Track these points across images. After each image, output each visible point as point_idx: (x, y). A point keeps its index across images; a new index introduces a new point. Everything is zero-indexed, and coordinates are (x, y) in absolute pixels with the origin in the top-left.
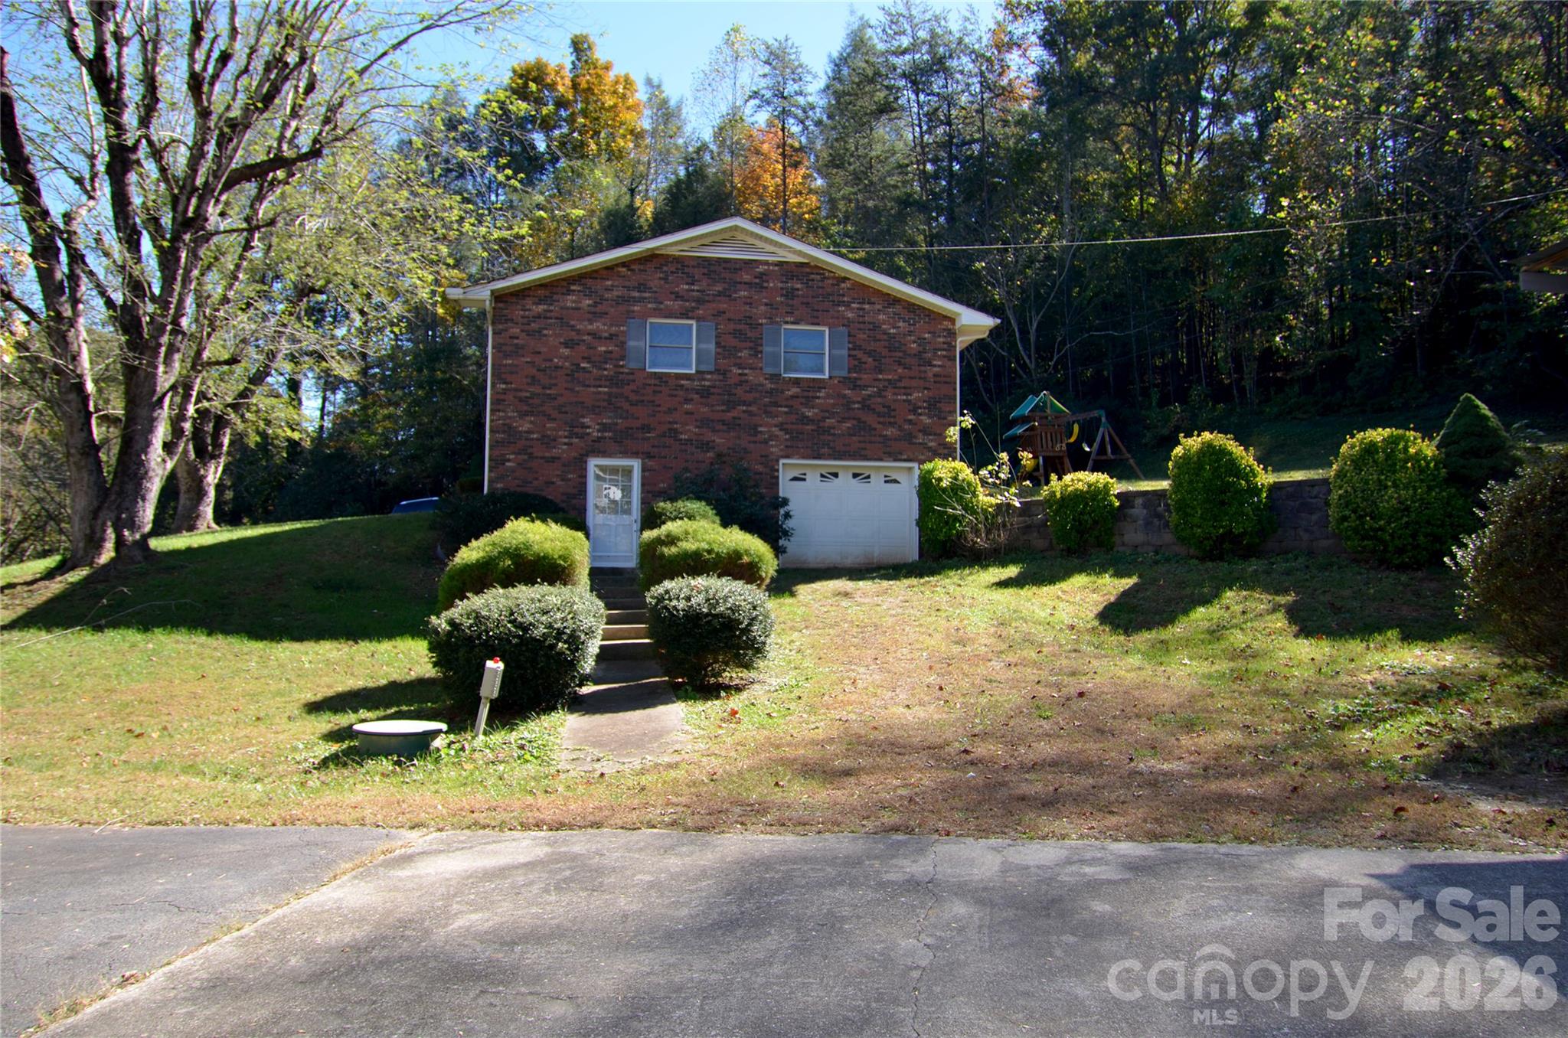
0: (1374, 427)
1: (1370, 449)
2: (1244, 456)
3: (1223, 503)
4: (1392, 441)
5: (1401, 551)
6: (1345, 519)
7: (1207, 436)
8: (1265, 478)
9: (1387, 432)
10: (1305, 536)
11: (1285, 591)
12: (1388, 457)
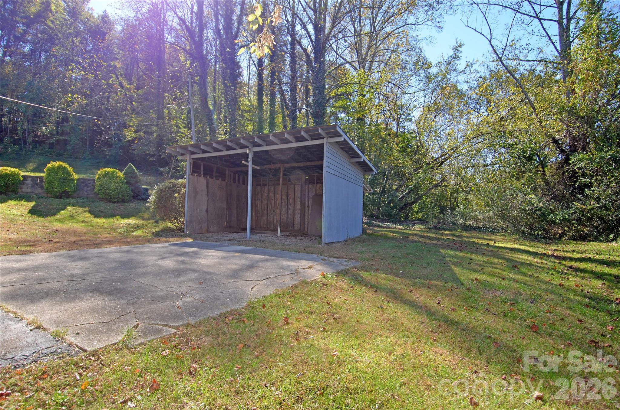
0: (108, 168)
1: (107, 173)
2: (71, 169)
3: (64, 182)
4: (113, 172)
5: (115, 199)
6: (101, 190)
7: (61, 163)
8: (76, 176)
9: (112, 169)
10: (86, 193)
11: (85, 207)
12: (112, 175)
